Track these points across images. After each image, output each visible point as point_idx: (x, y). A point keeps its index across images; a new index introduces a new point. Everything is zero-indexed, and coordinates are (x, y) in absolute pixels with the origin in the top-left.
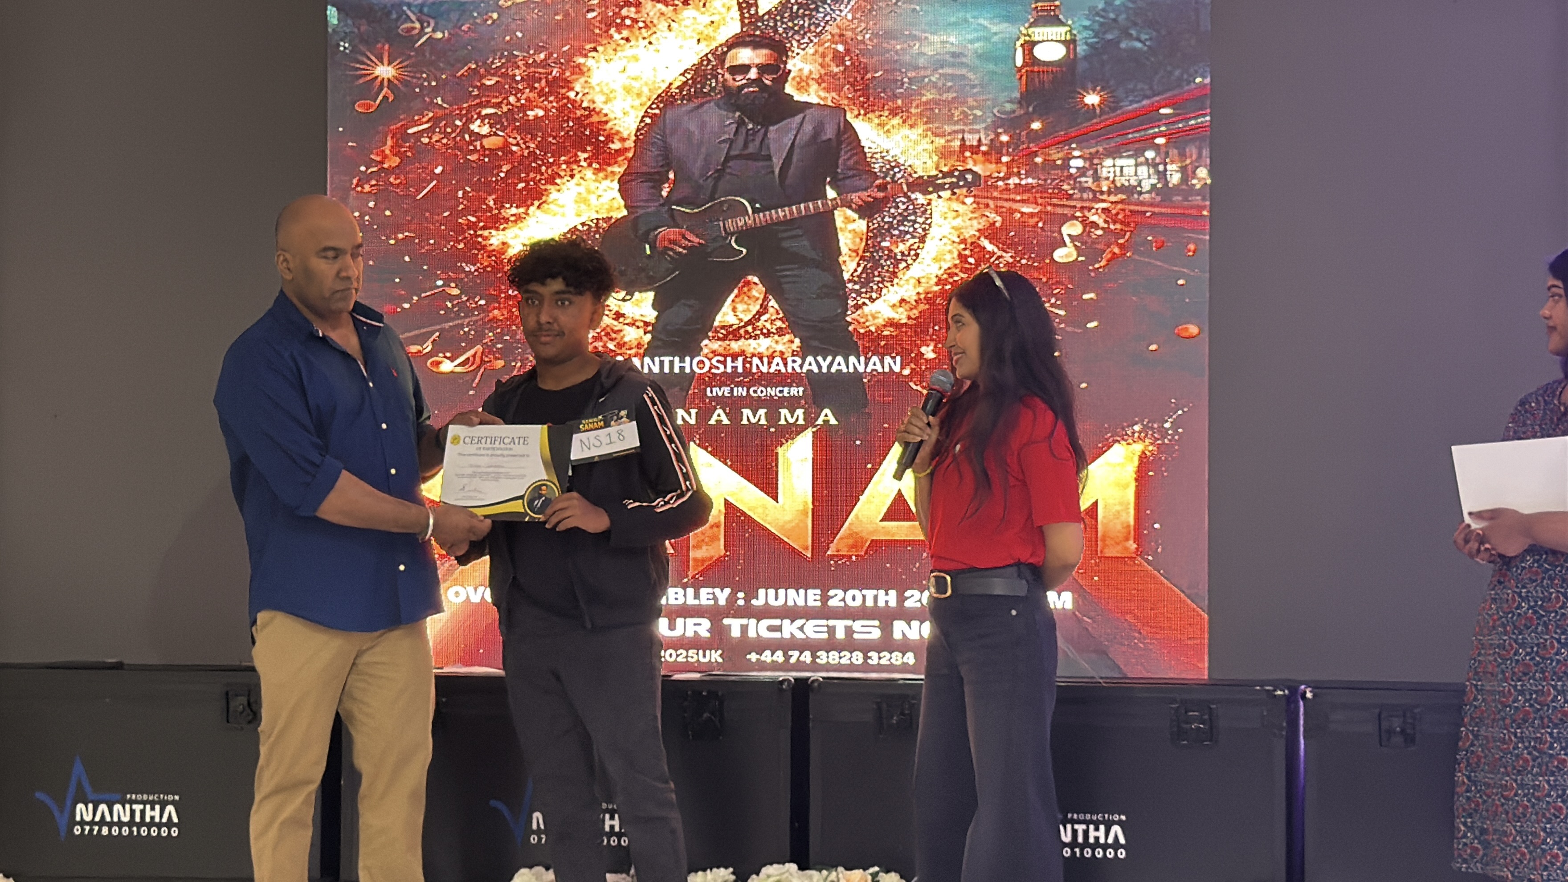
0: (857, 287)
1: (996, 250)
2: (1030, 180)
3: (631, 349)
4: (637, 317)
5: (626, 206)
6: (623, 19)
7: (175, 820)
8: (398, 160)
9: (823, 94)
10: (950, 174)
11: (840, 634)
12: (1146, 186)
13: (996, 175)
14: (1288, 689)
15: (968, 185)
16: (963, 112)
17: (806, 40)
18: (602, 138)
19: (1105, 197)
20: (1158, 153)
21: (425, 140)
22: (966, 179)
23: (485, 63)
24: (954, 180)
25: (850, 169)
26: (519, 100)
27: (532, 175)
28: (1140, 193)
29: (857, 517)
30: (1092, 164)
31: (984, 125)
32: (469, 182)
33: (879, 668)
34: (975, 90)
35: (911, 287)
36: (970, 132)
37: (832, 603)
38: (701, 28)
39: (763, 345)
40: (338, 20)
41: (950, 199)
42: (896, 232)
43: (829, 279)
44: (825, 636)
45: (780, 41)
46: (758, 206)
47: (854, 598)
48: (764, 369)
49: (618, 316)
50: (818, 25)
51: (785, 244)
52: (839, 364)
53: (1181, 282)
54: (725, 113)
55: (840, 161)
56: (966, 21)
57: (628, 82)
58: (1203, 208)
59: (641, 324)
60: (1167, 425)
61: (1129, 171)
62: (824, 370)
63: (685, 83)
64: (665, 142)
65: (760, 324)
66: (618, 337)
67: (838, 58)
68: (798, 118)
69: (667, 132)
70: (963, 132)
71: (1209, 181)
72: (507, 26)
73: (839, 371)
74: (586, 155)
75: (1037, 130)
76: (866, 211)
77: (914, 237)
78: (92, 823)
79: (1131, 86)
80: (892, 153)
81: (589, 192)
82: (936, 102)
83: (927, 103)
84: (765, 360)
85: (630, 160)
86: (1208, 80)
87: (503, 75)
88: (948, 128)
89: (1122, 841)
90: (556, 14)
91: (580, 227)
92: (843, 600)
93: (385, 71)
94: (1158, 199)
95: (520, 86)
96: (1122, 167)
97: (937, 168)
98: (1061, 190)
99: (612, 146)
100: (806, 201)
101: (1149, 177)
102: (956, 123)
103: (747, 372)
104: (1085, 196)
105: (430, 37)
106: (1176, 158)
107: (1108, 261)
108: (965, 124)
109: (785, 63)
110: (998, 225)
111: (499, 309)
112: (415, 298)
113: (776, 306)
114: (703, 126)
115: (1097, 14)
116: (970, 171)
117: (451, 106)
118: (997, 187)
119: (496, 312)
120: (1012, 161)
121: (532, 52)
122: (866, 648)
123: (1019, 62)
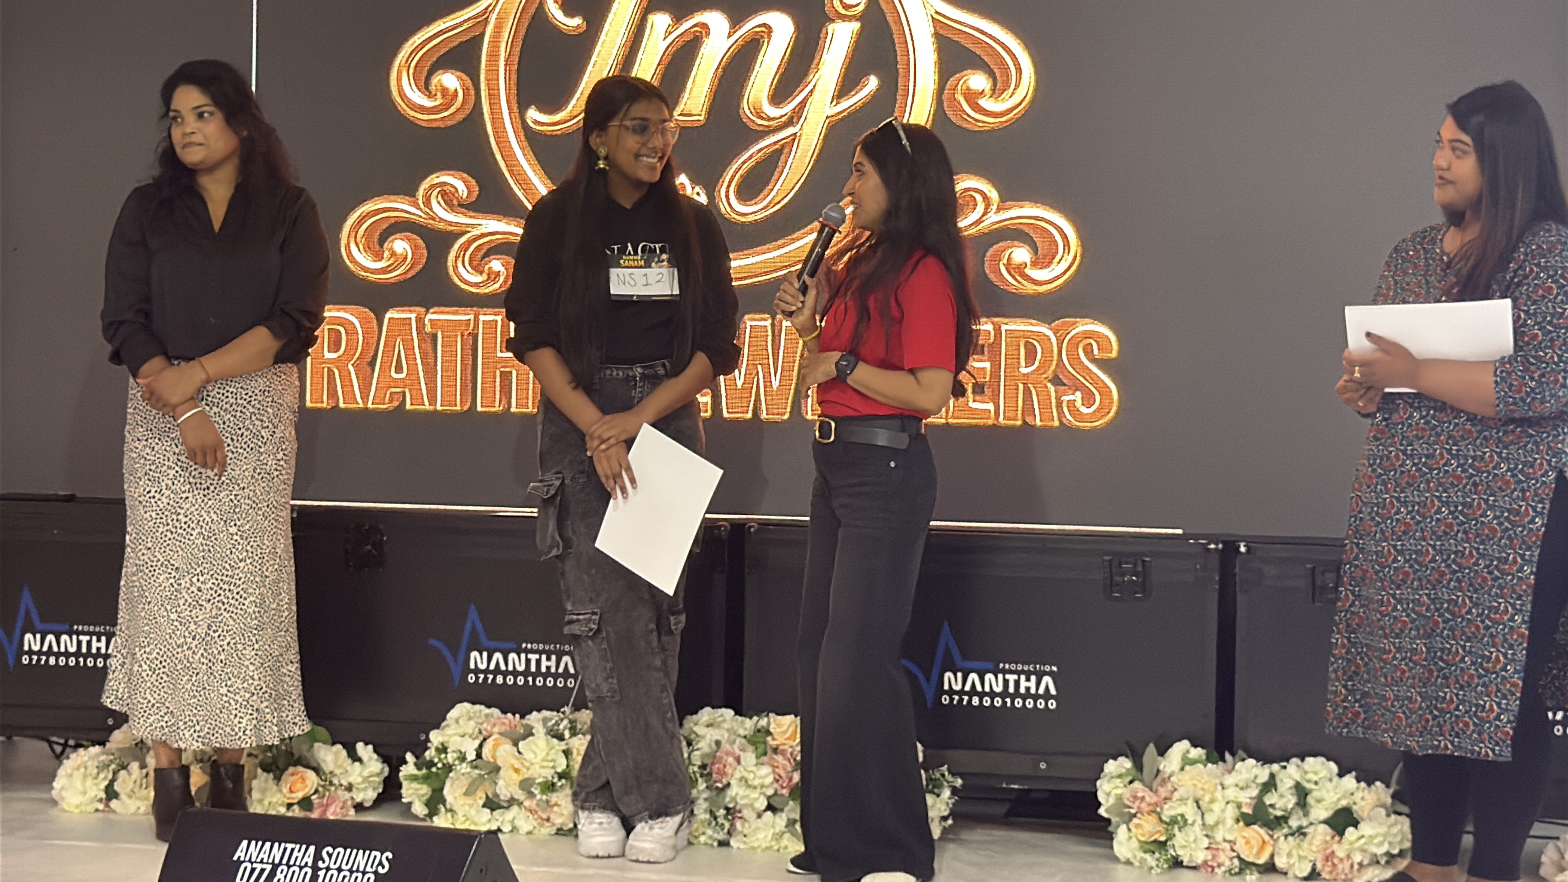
14: (1224, 542)
78: (40, 653)
89: (1053, 691)
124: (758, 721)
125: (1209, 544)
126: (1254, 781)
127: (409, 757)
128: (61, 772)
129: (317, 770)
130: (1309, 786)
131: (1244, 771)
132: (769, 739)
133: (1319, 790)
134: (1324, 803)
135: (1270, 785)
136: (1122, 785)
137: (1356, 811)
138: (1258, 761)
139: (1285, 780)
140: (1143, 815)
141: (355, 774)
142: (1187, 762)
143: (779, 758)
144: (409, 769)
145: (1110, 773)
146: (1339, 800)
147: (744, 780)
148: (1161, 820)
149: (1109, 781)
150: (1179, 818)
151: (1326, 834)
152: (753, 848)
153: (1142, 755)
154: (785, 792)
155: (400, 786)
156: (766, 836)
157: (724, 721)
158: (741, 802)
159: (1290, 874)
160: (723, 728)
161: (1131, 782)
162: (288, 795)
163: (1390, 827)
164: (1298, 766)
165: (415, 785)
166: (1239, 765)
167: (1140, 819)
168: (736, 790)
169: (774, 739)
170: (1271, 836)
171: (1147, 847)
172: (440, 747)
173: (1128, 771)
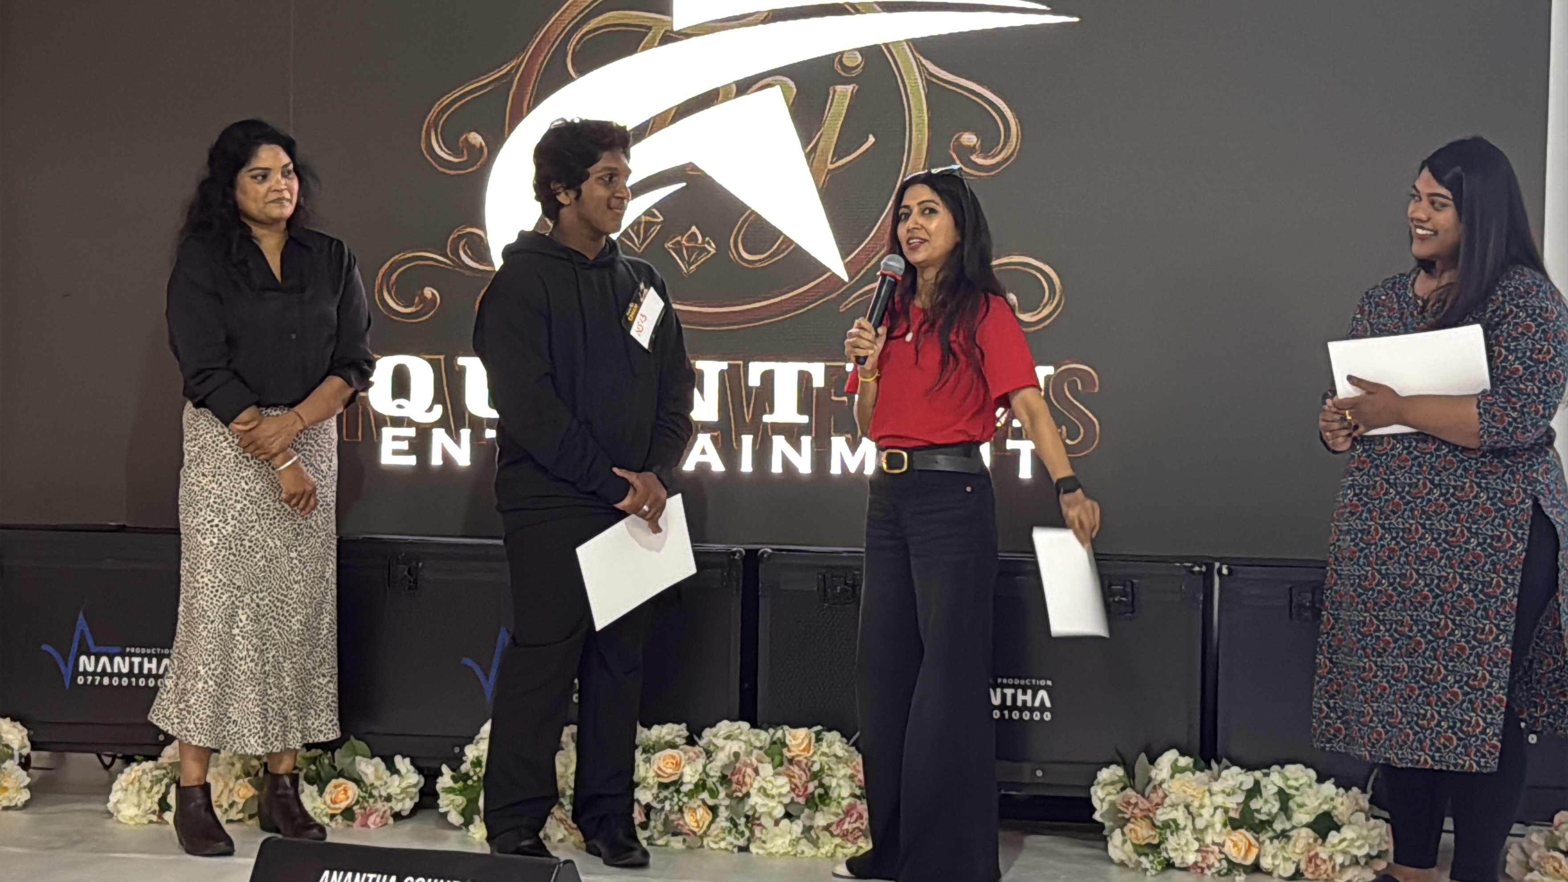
14: (1206, 564)
78: (94, 674)
89: (1048, 704)
124: (774, 734)
125: (1193, 567)
126: (1239, 788)
127: (445, 769)
128: (116, 786)
129: (358, 782)
130: (1292, 792)
131: (1229, 778)
132: (785, 750)
133: (1300, 795)
134: (1305, 808)
135: (1255, 791)
136: (1115, 792)
137: (1337, 816)
138: (1242, 767)
139: (1269, 787)
140: (1136, 819)
141: (395, 785)
142: (1176, 770)
143: (796, 769)
144: (445, 780)
145: (1104, 780)
146: (1320, 804)
147: (763, 791)
148: (1154, 826)
149: (1102, 788)
150: (1171, 823)
151: (1309, 837)
152: (770, 854)
153: (1134, 762)
154: (802, 800)
155: (436, 796)
156: (784, 842)
157: (741, 733)
158: (760, 810)
159: (1275, 874)
160: (741, 740)
161: (1124, 789)
162: (332, 806)
163: (1369, 830)
164: (1279, 772)
165: (452, 796)
166: (1225, 773)
167: (1133, 823)
168: (756, 799)
169: (789, 751)
170: (1257, 839)
171: (1141, 850)
172: (475, 760)
173: (1120, 780)
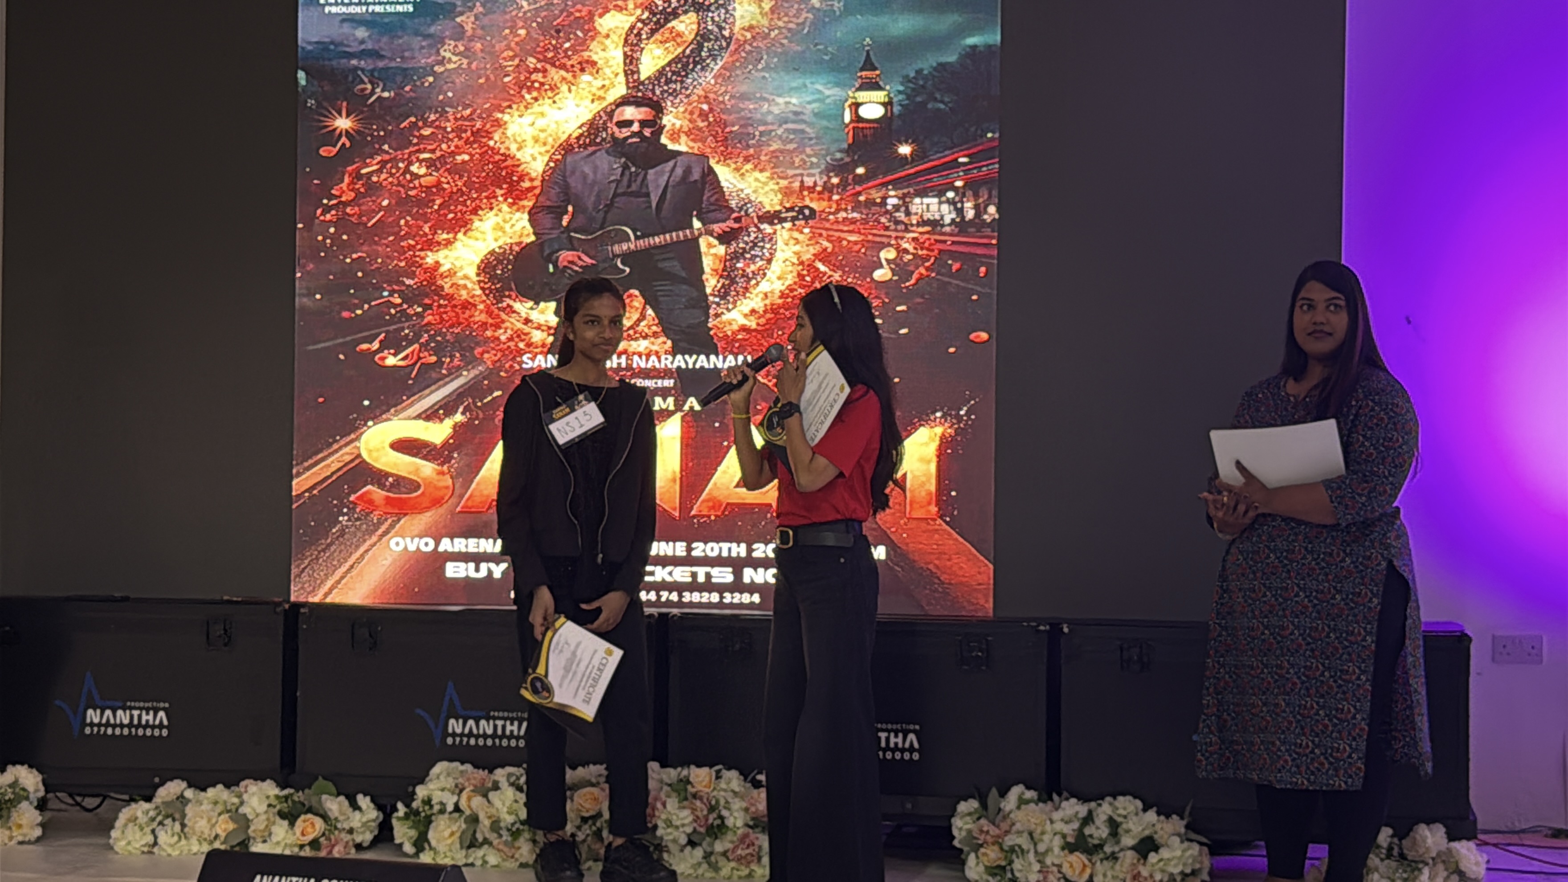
0: (717, 300)
1: (827, 269)
2: (855, 215)
3: (536, 347)
4: (542, 322)
5: (535, 234)
6: (533, 82)
7: (165, 722)
8: (353, 194)
9: (691, 144)
10: (791, 209)
11: (701, 579)
12: (947, 220)
13: (827, 210)
14: (1051, 625)
15: (806, 218)
16: (802, 160)
17: (678, 101)
18: (515, 178)
19: (914, 228)
20: (957, 194)
21: (375, 179)
22: (803, 214)
23: (422, 116)
24: (794, 214)
25: (711, 204)
26: (449, 147)
27: (459, 207)
28: (943, 226)
29: (715, 484)
30: (904, 202)
31: (819, 170)
32: (409, 213)
33: (731, 606)
34: (813, 142)
35: (759, 299)
36: (809, 175)
37: (694, 553)
38: (594, 90)
39: (642, 345)
40: (307, 81)
41: (791, 230)
42: (748, 256)
43: (695, 294)
44: (690, 580)
45: (658, 102)
46: (639, 233)
47: (712, 549)
48: (643, 365)
49: (527, 321)
50: (687, 89)
51: (661, 265)
52: (702, 362)
53: (975, 297)
54: (612, 159)
55: (705, 198)
56: (805, 86)
57: (536, 133)
58: (992, 238)
59: (545, 328)
60: (962, 413)
61: (934, 208)
62: (690, 366)
63: (581, 135)
64: (565, 181)
65: (639, 329)
66: (527, 338)
67: (703, 115)
68: (671, 164)
69: (568, 174)
70: (802, 175)
71: (997, 216)
72: (441, 87)
73: (702, 368)
74: (502, 192)
75: (860, 176)
76: (725, 238)
77: (762, 259)
78: (99, 725)
79: (936, 139)
80: (746, 192)
81: (505, 221)
82: (782, 151)
83: (773, 152)
84: (644, 357)
85: (538, 196)
86: (997, 135)
87: (437, 127)
88: (791, 172)
89: (916, 745)
90: (480, 78)
91: (497, 250)
92: (704, 551)
93: (343, 123)
94: (957, 230)
95: (451, 136)
96: (928, 205)
97: (781, 204)
98: (879, 223)
99: (522, 184)
100: (676, 230)
101: (950, 212)
102: (797, 168)
103: (629, 368)
104: (899, 227)
105: (379, 97)
106: (972, 198)
107: (918, 280)
108: (804, 169)
109: (661, 119)
110: (829, 250)
111: (433, 315)
112: (366, 306)
113: (653, 314)
114: (595, 169)
115: (910, 81)
116: (807, 207)
117: (396, 150)
118: (828, 220)
119: (430, 317)
120: (841, 199)
121: (460, 108)
122: (721, 589)
123: (847, 118)
124: (680, 772)
125: (1039, 626)
126: (1076, 816)
127: (400, 805)
128: (117, 823)
129: (325, 817)
130: (1119, 819)
131: (1068, 808)
132: (689, 787)
133: (1128, 822)
134: (1131, 833)
135: (1089, 819)
136: (971, 821)
137: (1157, 839)
138: (1079, 800)
139: (1100, 815)
140: (988, 845)
141: (356, 820)
142: (1022, 802)
143: (698, 803)
144: (399, 815)
145: (962, 812)
146: (1143, 830)
147: (668, 821)
148: (1002, 849)
149: (961, 819)
150: (1017, 847)
151: (1133, 858)
153: (987, 796)
154: (702, 830)
155: (391, 829)
158: (667, 839)
161: (979, 819)
162: (300, 838)
163: (1184, 851)
164: (1111, 804)
165: (404, 829)
166: (1065, 804)
167: (986, 848)
168: (662, 830)
169: (693, 787)
170: (1090, 861)
171: (991, 871)
172: (425, 799)
173: (976, 810)
